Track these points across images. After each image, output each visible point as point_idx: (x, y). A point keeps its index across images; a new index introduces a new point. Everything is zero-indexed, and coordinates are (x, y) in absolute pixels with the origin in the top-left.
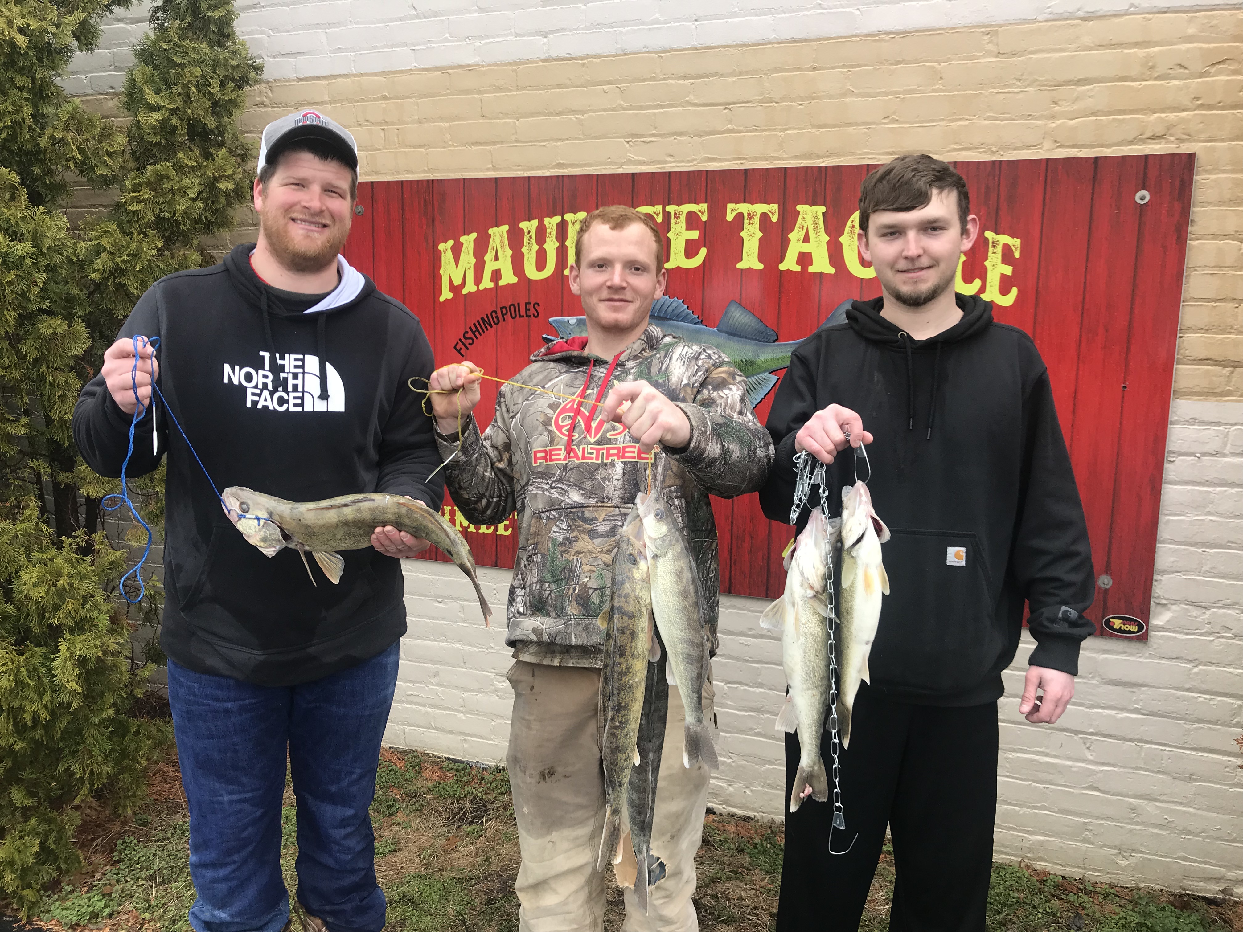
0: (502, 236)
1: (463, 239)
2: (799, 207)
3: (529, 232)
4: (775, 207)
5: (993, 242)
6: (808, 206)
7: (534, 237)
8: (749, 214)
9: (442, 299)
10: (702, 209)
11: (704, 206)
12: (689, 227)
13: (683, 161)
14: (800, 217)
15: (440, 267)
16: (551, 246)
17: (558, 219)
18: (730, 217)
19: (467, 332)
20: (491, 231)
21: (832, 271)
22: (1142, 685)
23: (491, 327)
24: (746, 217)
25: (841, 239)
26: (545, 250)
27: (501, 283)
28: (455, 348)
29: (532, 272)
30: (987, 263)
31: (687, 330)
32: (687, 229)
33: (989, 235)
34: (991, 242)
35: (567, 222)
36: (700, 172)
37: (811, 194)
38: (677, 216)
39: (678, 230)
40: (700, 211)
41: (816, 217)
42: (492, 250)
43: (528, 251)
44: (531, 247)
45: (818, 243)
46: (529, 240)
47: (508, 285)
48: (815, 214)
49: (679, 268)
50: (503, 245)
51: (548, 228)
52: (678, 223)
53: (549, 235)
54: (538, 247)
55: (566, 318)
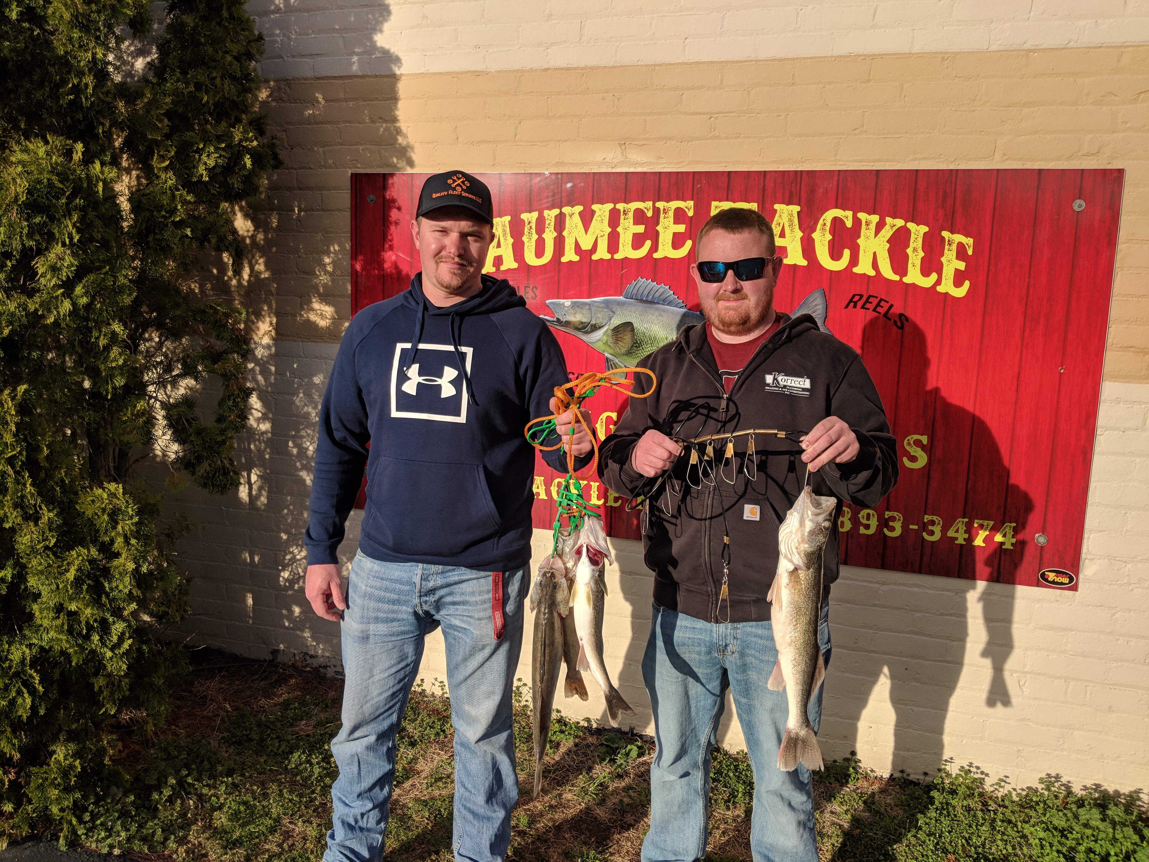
0: (504, 226)
2: (776, 206)
3: (529, 223)
5: (949, 241)
6: (784, 206)
7: (534, 226)
10: (688, 206)
11: (691, 203)
12: (676, 221)
13: (672, 163)
14: (777, 215)
16: (550, 236)
17: (556, 211)
21: (804, 263)
22: (1071, 630)
25: (814, 235)
26: (544, 240)
29: (531, 259)
30: (943, 259)
31: (673, 313)
32: (675, 223)
33: (946, 234)
34: (947, 240)
35: (565, 215)
36: (687, 173)
37: (787, 195)
38: (665, 211)
39: (667, 224)
40: (686, 207)
41: (792, 215)
43: (528, 240)
44: (531, 236)
45: (792, 238)
46: (529, 230)
47: (509, 270)
48: (790, 212)
49: (666, 257)
50: (506, 233)
51: (547, 220)
52: (667, 218)
53: (548, 226)
54: (537, 236)
55: (562, 301)
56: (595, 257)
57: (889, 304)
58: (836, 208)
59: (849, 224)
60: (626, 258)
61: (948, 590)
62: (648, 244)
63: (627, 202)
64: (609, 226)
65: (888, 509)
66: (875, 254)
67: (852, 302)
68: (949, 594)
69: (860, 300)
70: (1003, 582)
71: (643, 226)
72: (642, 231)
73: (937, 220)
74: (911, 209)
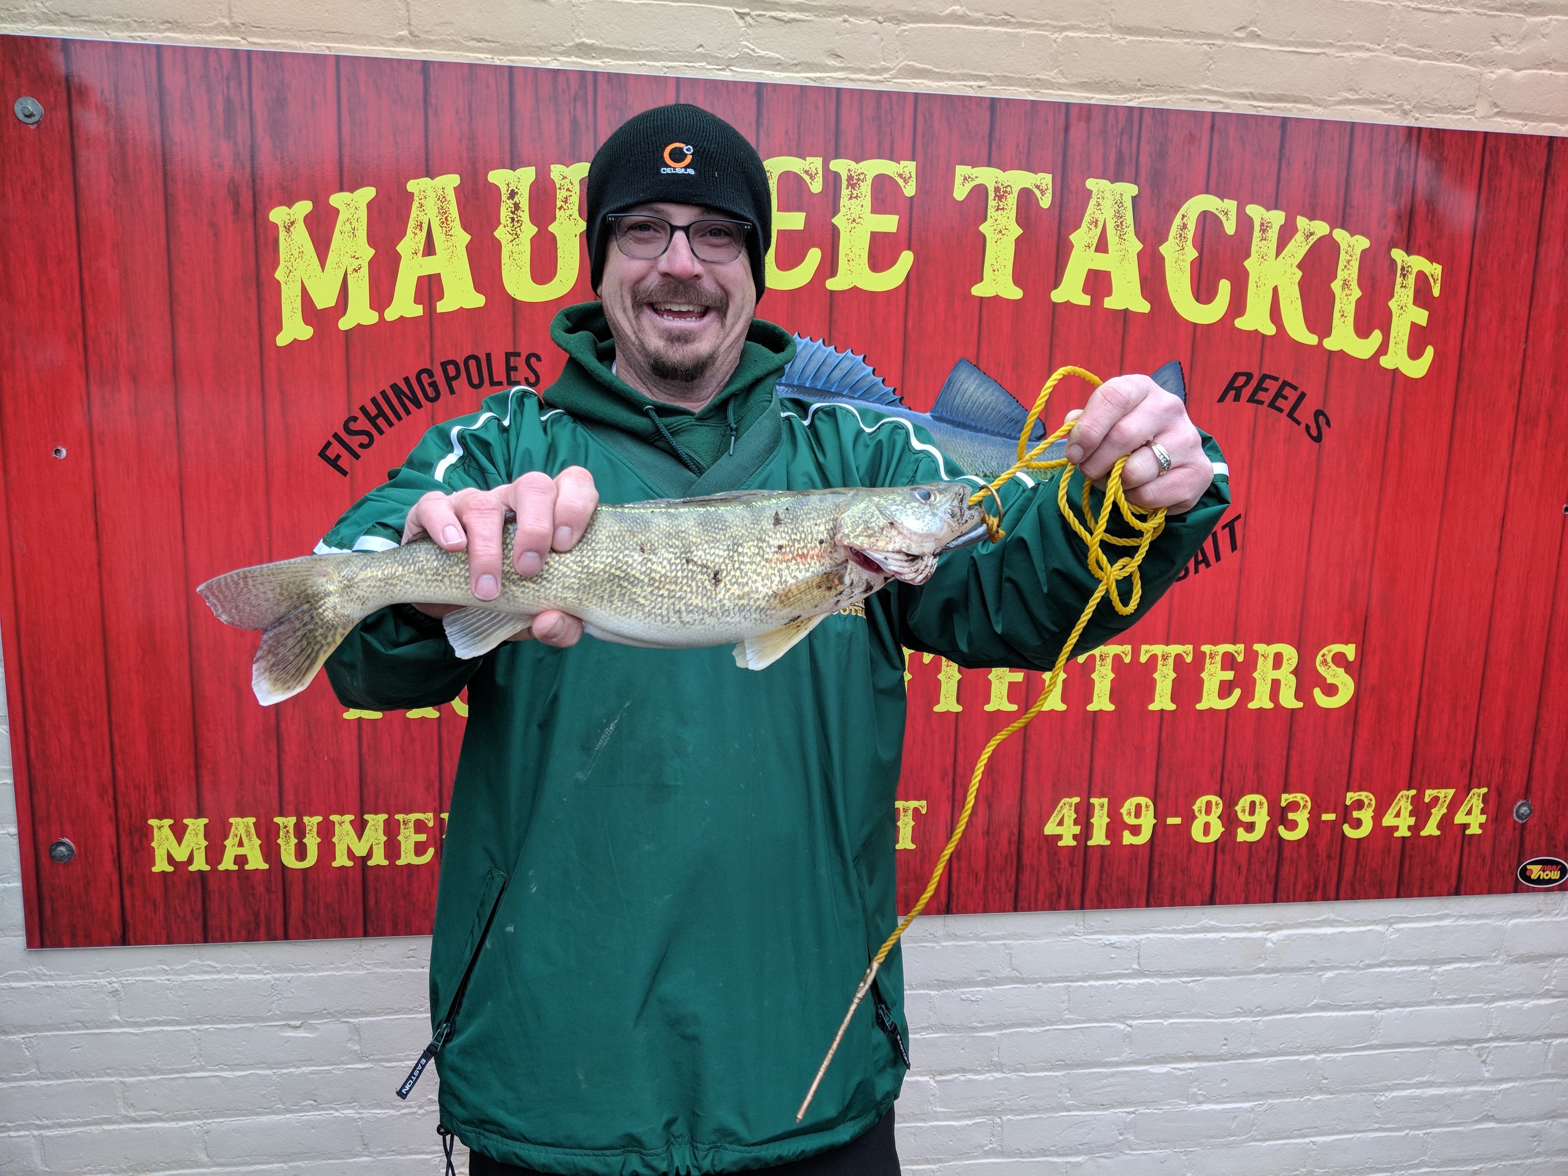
0: (442, 198)
1: (337, 200)
2: (1091, 184)
3: (512, 194)
4: (1046, 179)
5: (1403, 268)
6: (1107, 182)
7: (525, 204)
8: (997, 190)
9: (283, 340)
10: (904, 172)
12: (879, 207)
13: (862, 70)
14: (1092, 203)
15: (275, 264)
16: (568, 230)
18: (960, 192)
19: (355, 419)
20: (413, 186)
21: (1143, 306)
22: (1556, 956)
24: (991, 195)
25: (1164, 249)
26: (553, 238)
27: (442, 307)
28: (322, 454)
29: (520, 284)
30: (1392, 304)
33: (1398, 255)
34: (1399, 267)
36: (902, 96)
37: (1112, 160)
38: (853, 183)
39: (856, 211)
40: (900, 176)
41: (1120, 204)
42: (418, 231)
43: (512, 238)
44: (518, 229)
45: (1122, 253)
46: (513, 213)
47: (462, 312)
48: (1118, 197)
49: (855, 289)
50: (446, 219)
51: (560, 189)
52: (856, 197)
53: (563, 204)
54: (535, 230)
57: (1299, 392)
58: (1207, 191)
59: (1230, 227)
61: (1376, 923)
62: (814, 256)
65: (1286, 790)
66: (1275, 290)
67: (1232, 389)
68: (1379, 928)
69: (1246, 383)
70: (1466, 894)
71: (802, 215)
72: (800, 226)
73: (1385, 227)
74: (1341, 202)
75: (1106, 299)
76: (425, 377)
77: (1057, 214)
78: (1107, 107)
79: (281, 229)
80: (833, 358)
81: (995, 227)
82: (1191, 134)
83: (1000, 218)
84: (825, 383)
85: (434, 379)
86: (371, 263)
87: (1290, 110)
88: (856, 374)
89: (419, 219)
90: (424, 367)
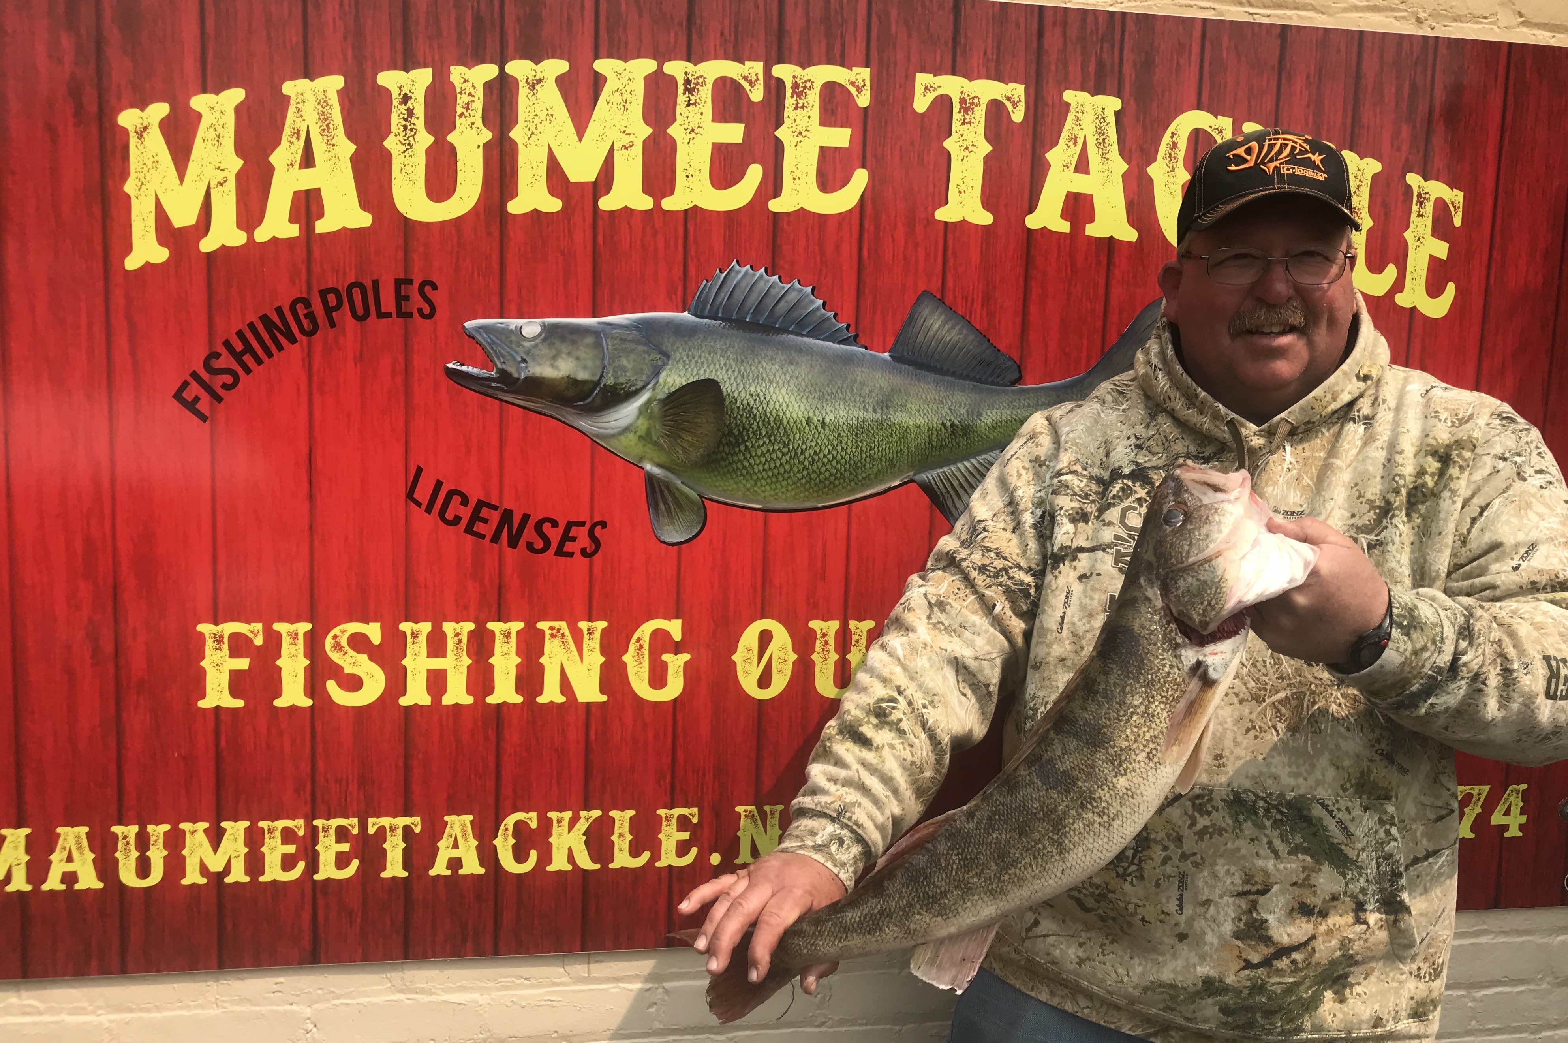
0: (323, 103)
1: (199, 102)
2: (1069, 96)
3: (406, 99)
4: (1018, 90)
5: (1419, 195)
6: (1086, 95)
7: (419, 110)
8: (963, 101)
9: (132, 263)
10: (857, 79)
12: (828, 118)
14: (1071, 117)
15: (124, 174)
16: (470, 139)
17: (489, 71)
18: (921, 104)
19: (217, 355)
20: (288, 88)
21: (1130, 235)
23: (293, 340)
24: (956, 107)
25: (1151, 170)
26: (453, 149)
27: (322, 227)
28: (178, 396)
29: (413, 201)
30: (1408, 235)
33: (1413, 179)
34: (1415, 194)
35: (516, 81)
37: (1092, 68)
38: (798, 90)
39: (802, 124)
40: (853, 84)
41: (1102, 119)
42: (294, 140)
43: (404, 148)
44: (411, 139)
45: (1105, 174)
46: (406, 120)
47: (345, 234)
48: (1099, 112)
49: (802, 213)
50: (328, 126)
51: (461, 93)
52: (802, 107)
53: (464, 110)
54: (431, 139)
55: (513, 323)
56: (607, 204)
58: (1199, 108)
60: (695, 210)
62: (755, 174)
63: (694, 57)
64: (646, 120)
70: (1506, 907)
71: (741, 127)
72: (739, 139)
73: (1399, 149)
74: (1349, 121)
75: (1087, 225)
76: (299, 307)
77: (1031, 129)
78: (1085, 11)
79: (132, 134)
80: (777, 289)
81: (960, 143)
82: (1180, 44)
83: (966, 133)
84: (767, 318)
85: (312, 309)
86: (239, 176)
87: (1290, 18)
88: (805, 308)
89: (297, 126)
90: (299, 296)
